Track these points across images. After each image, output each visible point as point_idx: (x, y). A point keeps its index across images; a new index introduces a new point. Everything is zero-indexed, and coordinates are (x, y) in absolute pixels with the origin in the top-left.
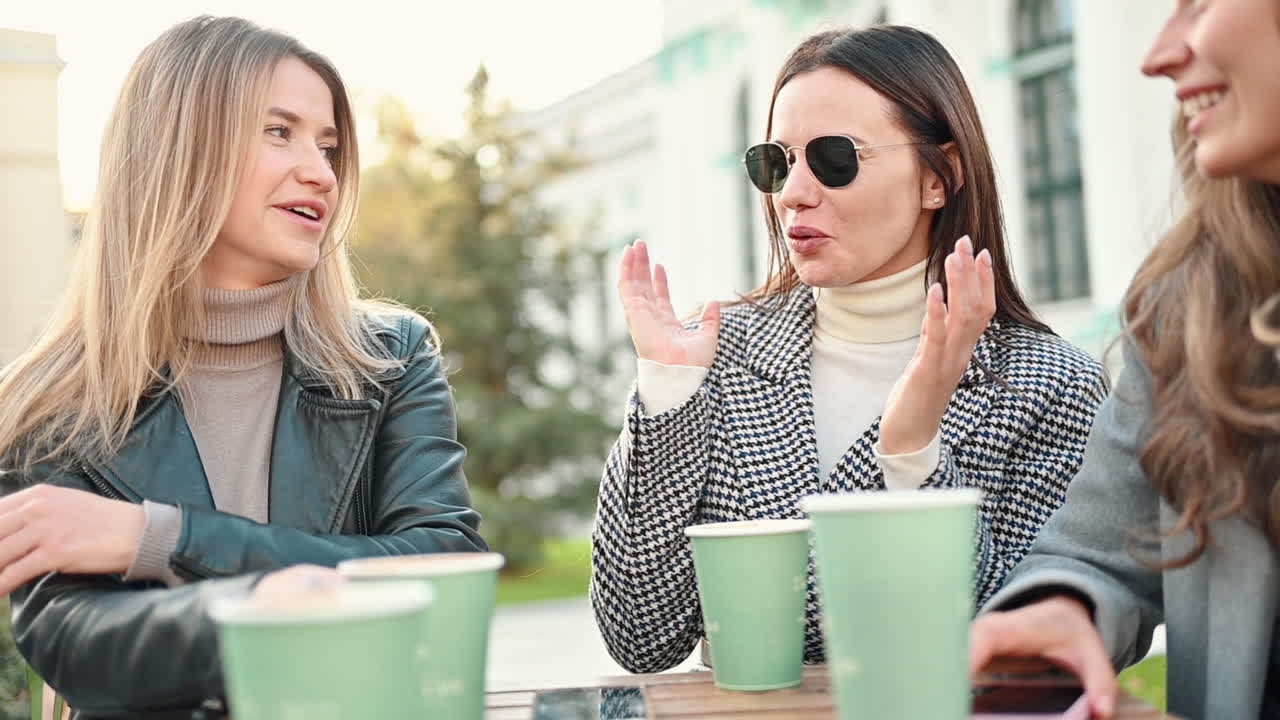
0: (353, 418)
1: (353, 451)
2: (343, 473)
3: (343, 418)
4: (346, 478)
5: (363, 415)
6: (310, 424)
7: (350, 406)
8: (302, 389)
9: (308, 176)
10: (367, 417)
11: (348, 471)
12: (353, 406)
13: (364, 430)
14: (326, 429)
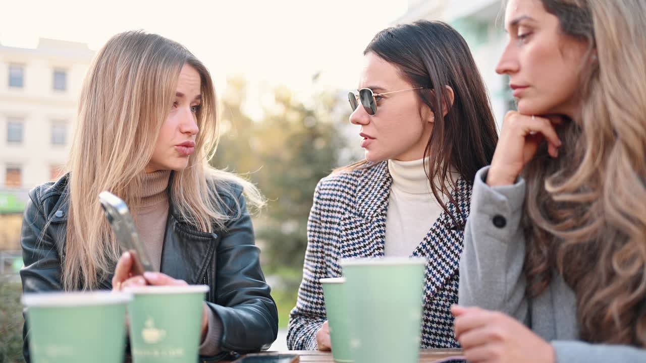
0: (203, 241)
1: (203, 257)
2: (198, 268)
3: (198, 240)
4: (199, 271)
5: (209, 240)
6: (181, 241)
7: (202, 235)
8: (177, 222)
9: (186, 129)
10: (210, 242)
11: (201, 267)
12: (204, 235)
13: (209, 248)
14: (189, 245)
